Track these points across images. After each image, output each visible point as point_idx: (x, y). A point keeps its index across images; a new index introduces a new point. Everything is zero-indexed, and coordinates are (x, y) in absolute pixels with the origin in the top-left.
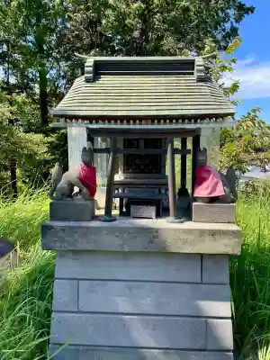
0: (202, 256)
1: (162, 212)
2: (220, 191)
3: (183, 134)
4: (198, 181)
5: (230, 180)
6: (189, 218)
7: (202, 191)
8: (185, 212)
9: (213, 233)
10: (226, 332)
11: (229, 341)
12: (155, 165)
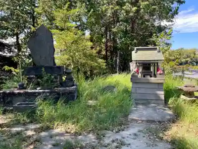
0: (158, 83)
1: (151, 77)
2: (162, 72)
3: (152, 63)
4: (157, 71)
5: (164, 71)
6: (156, 77)
7: (158, 73)
8: (155, 76)
9: (160, 79)
10: (163, 97)
11: (164, 99)
12: (149, 69)
